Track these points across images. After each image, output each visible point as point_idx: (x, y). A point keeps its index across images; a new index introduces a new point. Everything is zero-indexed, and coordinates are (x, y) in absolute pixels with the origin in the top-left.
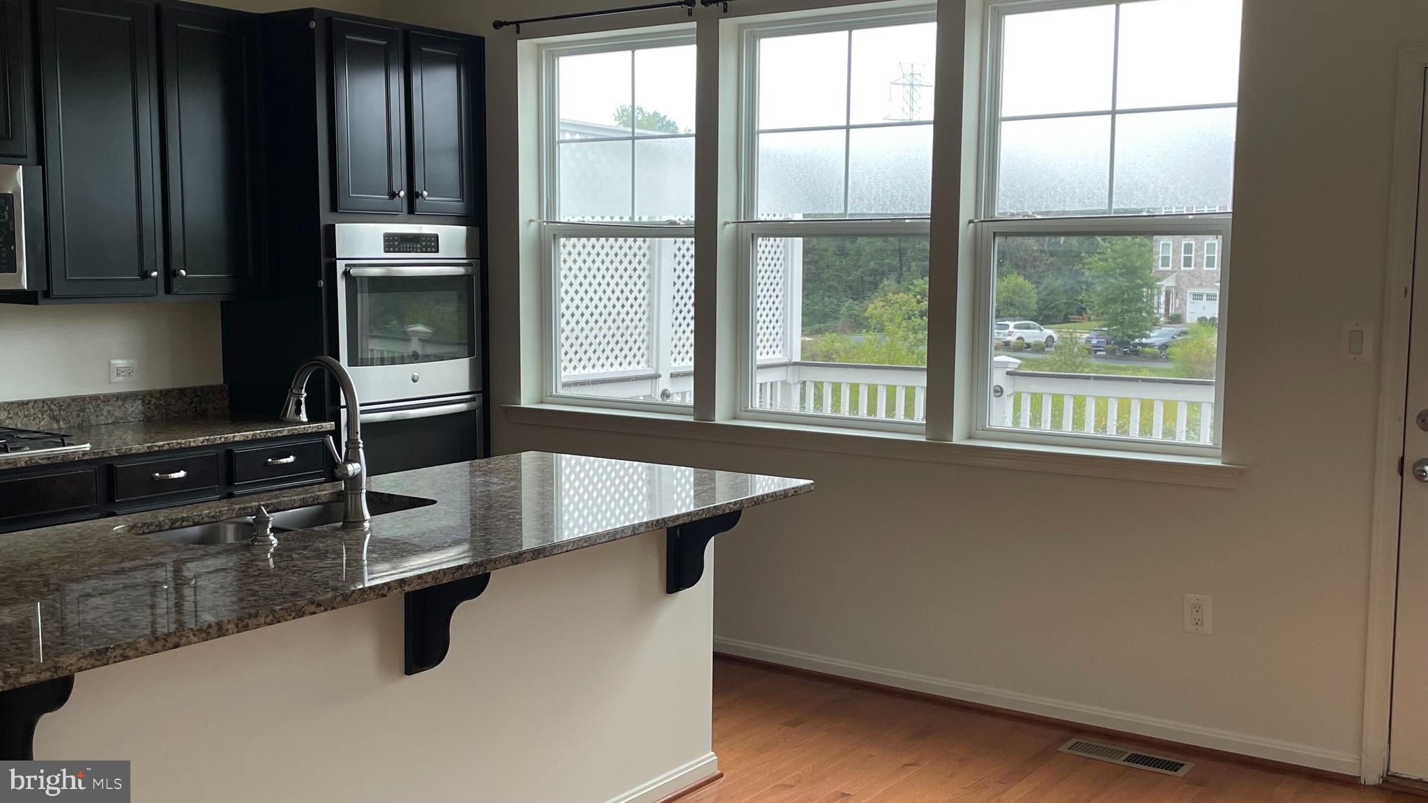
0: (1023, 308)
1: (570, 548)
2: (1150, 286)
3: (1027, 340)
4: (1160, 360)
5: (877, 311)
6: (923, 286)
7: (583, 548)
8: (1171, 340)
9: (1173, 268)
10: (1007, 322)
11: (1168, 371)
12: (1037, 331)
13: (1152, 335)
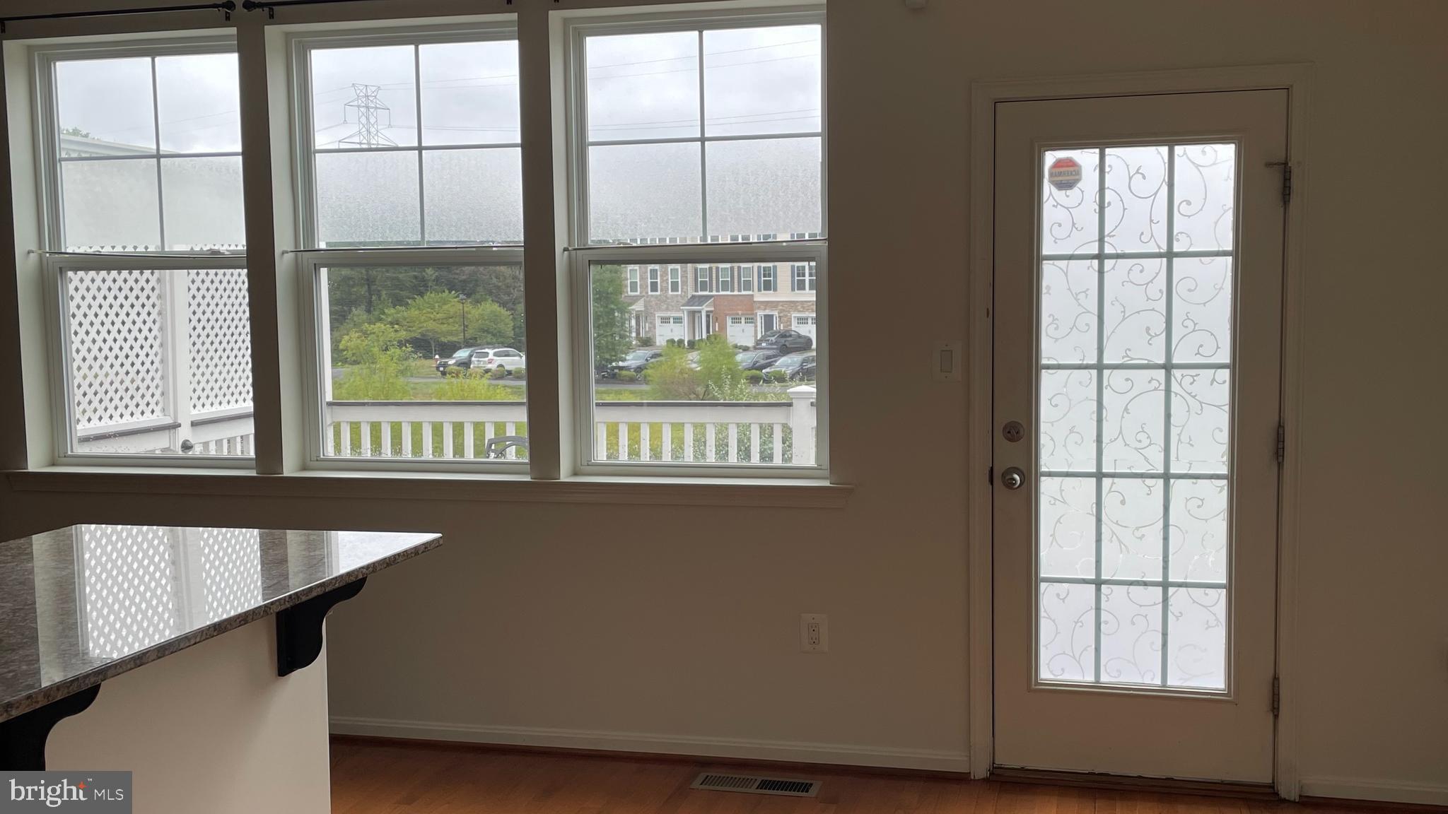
0: (500, 335)
1: (198, 640)
2: (622, 311)
3: (508, 368)
4: (636, 382)
5: (352, 343)
6: (395, 316)
7: (212, 637)
8: (646, 362)
9: (640, 293)
10: (486, 350)
11: (641, 394)
12: (517, 358)
13: (627, 358)
